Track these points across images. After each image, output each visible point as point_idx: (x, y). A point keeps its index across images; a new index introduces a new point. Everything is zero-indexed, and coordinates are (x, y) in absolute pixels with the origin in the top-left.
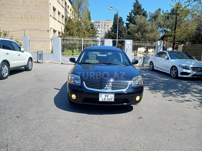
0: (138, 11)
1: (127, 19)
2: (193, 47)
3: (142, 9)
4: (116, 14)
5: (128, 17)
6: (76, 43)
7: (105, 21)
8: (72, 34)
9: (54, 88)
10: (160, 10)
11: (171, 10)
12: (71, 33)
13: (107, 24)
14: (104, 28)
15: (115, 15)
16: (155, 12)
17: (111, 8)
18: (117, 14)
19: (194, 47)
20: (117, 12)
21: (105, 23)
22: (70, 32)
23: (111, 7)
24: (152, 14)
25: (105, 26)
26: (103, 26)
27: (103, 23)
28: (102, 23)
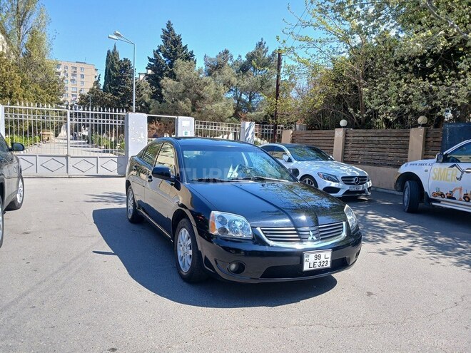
0: (176, 51)
1: (149, 65)
2: (314, 135)
3: (184, 45)
4: (112, 50)
5: (151, 60)
6: (23, 119)
7: (75, 65)
8: (11, 93)
9: (94, 252)
10: (226, 52)
11: (247, 55)
12: (8, 91)
13: (79, 72)
14: (73, 80)
15: (109, 51)
16: (217, 57)
17: (115, 37)
18: (115, 49)
19: (316, 135)
20: (115, 46)
21: (75, 68)
22: (5, 88)
23: (118, 35)
24: (210, 59)
25: (73, 75)
26: (70, 75)
27: (70, 68)
28: (66, 67)
